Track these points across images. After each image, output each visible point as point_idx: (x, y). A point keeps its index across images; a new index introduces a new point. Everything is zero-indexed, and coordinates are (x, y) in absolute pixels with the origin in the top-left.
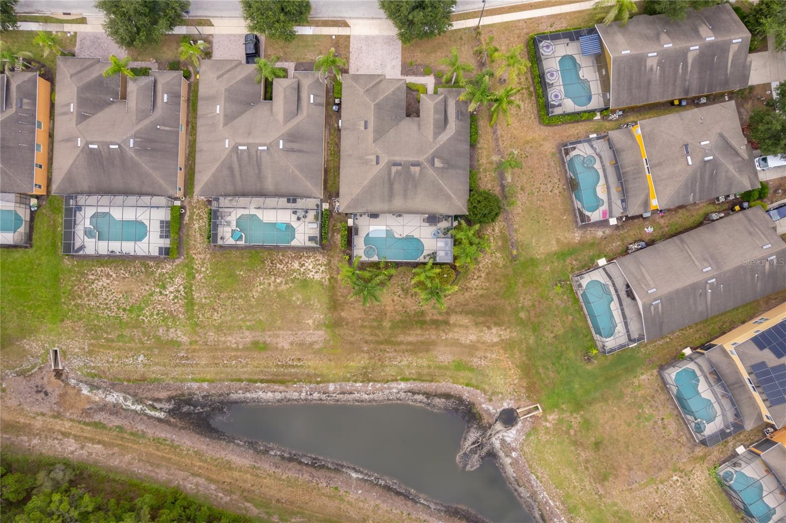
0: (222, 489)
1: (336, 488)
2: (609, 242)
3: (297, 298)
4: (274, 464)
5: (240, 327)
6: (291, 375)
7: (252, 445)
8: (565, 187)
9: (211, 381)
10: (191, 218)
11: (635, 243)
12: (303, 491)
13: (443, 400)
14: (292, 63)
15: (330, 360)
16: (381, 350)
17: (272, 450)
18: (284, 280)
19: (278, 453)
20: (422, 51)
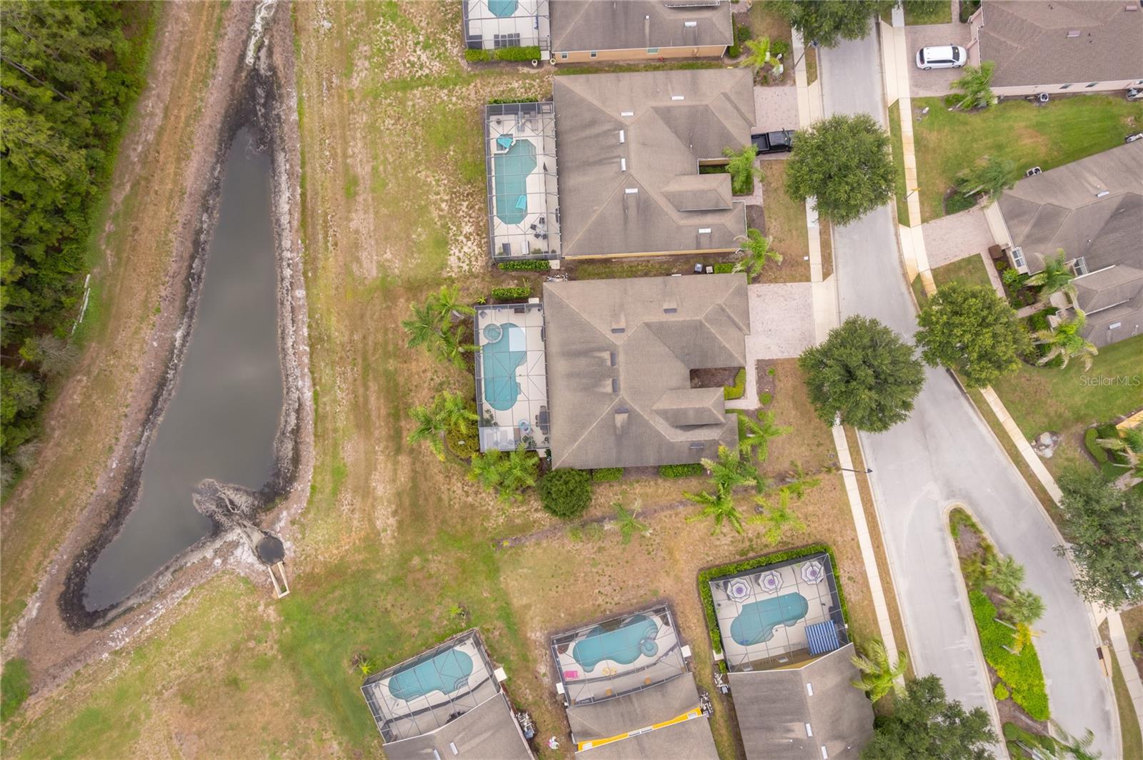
0: (148, 150)
1: (158, 310)
2: (530, 684)
3: (420, 234)
4: (189, 221)
5: (375, 158)
6: (315, 234)
7: (215, 188)
8: (608, 613)
9: (300, 124)
10: (526, 76)
11: (532, 722)
12: (152, 263)
13: (290, 455)
14: (762, 201)
15: (337, 288)
16: (355, 359)
17: (210, 217)
18: (445, 213)
19: (205, 226)
20: (795, 388)
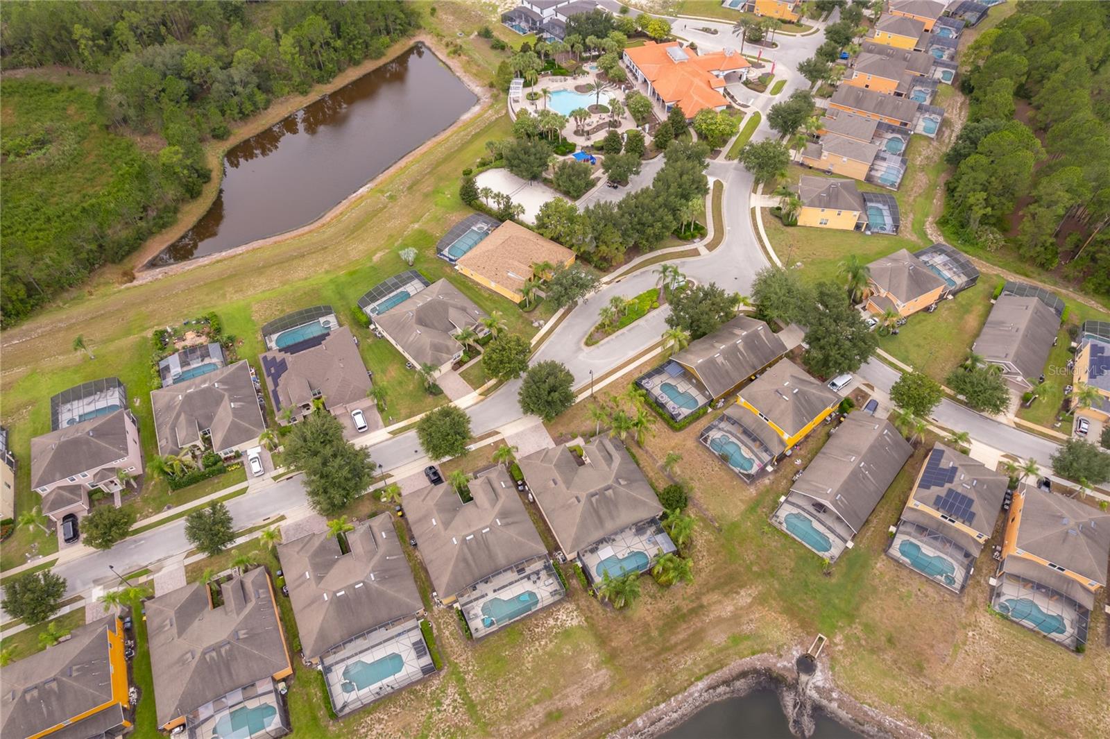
2: (777, 484)
3: (567, 650)
5: (529, 705)
6: (596, 730)
8: (720, 464)
10: (439, 629)
11: (795, 475)
13: (743, 680)
15: (625, 695)
16: (663, 661)
18: (547, 640)
20: (562, 426)
